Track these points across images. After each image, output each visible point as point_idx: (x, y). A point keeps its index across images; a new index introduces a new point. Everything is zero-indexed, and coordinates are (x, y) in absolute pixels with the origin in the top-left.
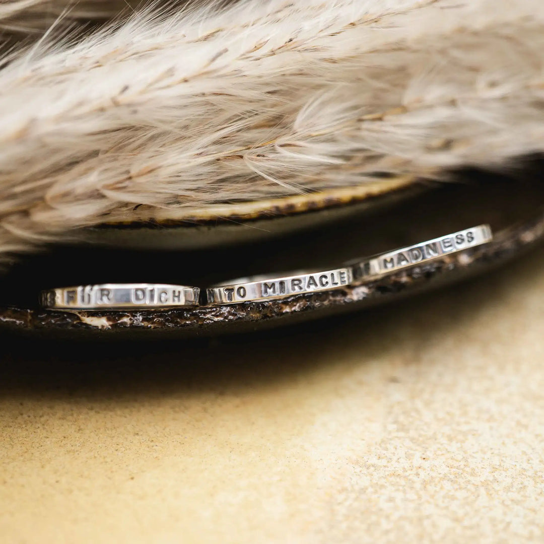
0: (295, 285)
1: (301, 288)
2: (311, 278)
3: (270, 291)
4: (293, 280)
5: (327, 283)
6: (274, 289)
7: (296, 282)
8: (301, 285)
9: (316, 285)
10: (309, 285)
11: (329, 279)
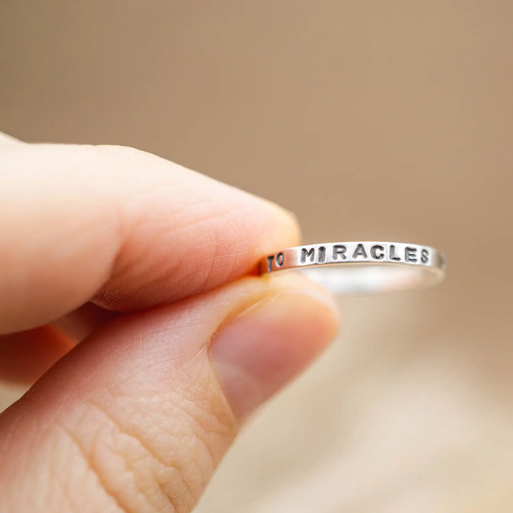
0: (338, 252)
1: (345, 257)
2: (360, 246)
3: (308, 258)
4: (336, 247)
5: (382, 255)
6: (313, 256)
7: (339, 250)
8: (345, 254)
9: (366, 256)
10: (356, 254)
11: (386, 252)
